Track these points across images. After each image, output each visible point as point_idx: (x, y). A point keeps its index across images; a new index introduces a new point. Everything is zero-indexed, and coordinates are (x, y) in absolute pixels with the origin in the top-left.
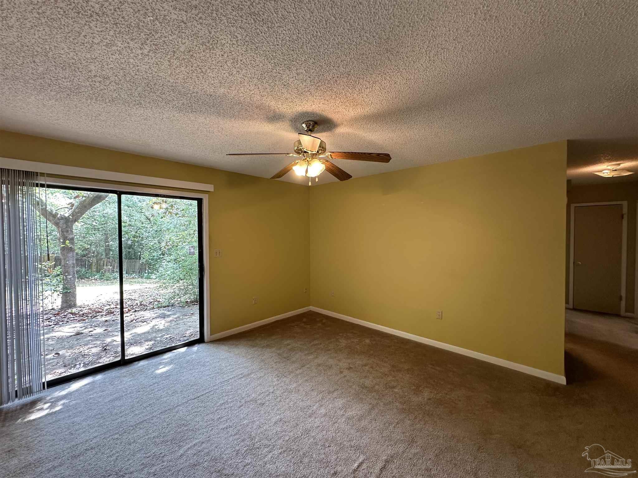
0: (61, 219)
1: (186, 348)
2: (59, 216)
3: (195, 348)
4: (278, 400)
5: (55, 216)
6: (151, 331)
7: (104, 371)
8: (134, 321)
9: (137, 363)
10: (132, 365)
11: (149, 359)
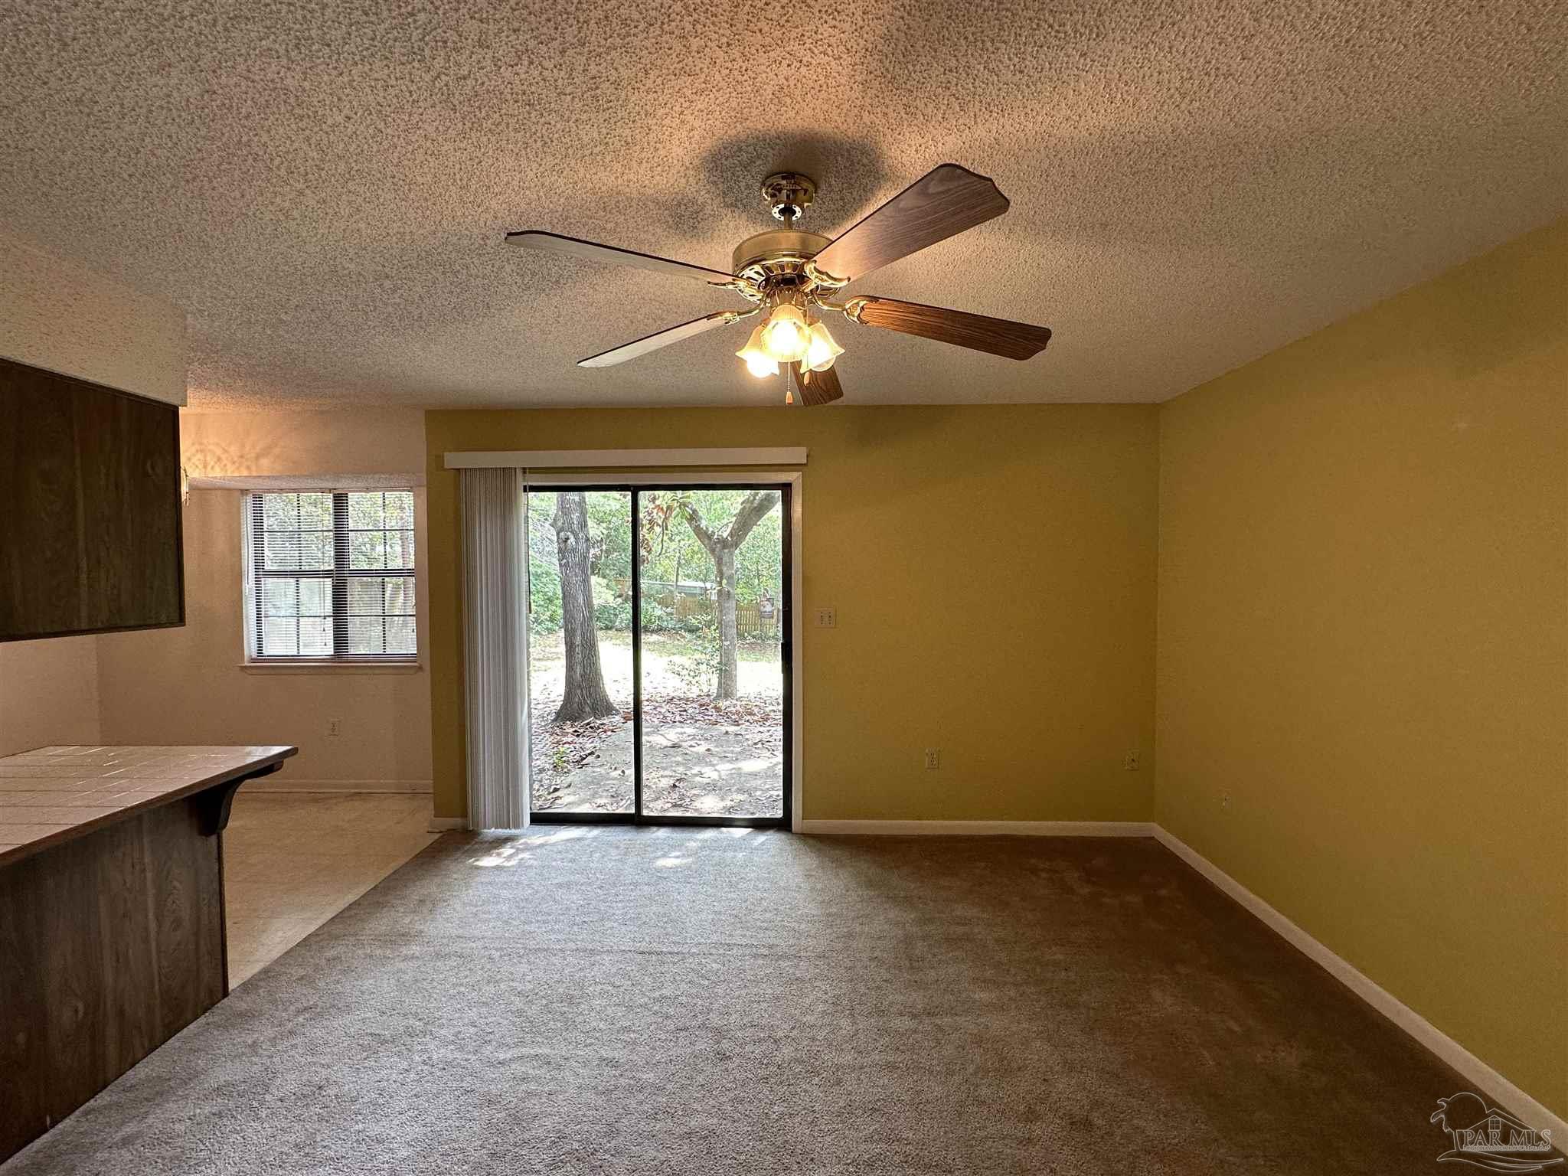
0: (718, 542)
1: (750, 830)
2: (716, 537)
3: (762, 838)
4: (763, 1072)
5: (709, 537)
6: (762, 773)
7: (605, 826)
8: (760, 745)
9: (655, 829)
10: (646, 830)
11: (676, 829)
